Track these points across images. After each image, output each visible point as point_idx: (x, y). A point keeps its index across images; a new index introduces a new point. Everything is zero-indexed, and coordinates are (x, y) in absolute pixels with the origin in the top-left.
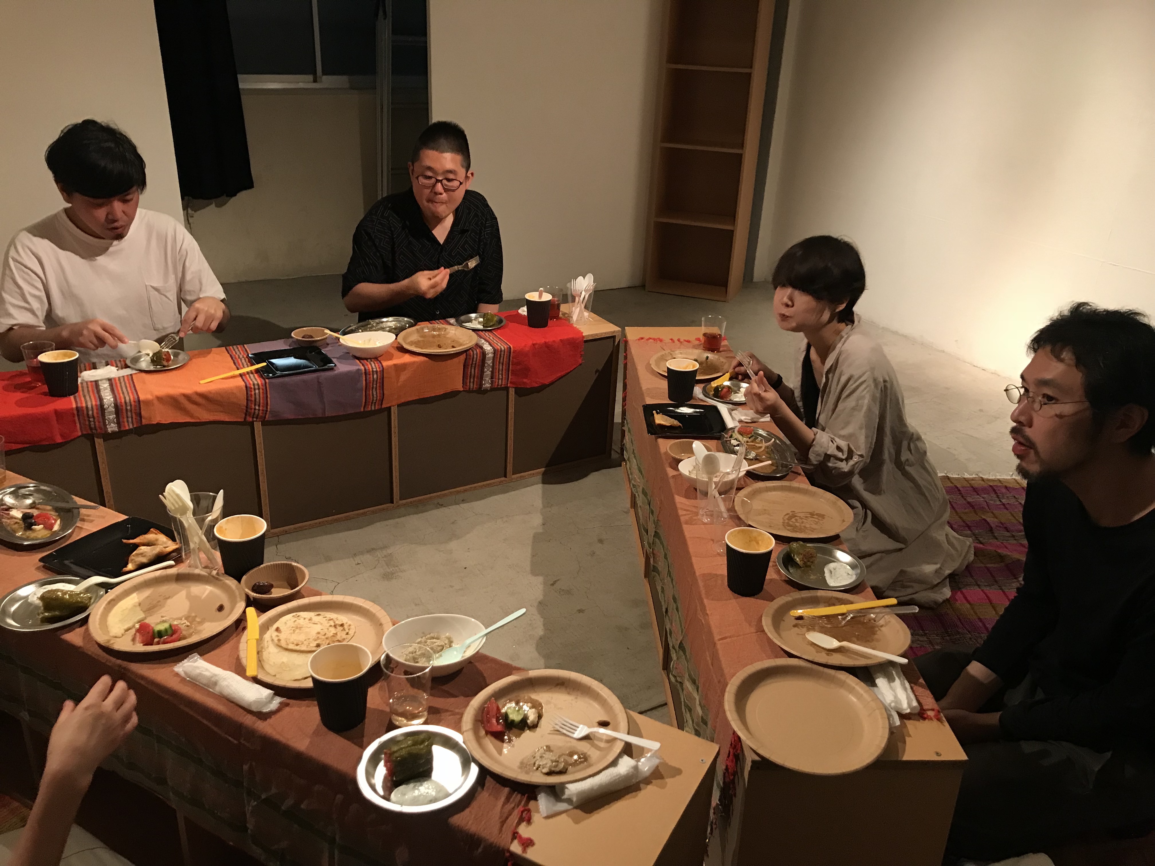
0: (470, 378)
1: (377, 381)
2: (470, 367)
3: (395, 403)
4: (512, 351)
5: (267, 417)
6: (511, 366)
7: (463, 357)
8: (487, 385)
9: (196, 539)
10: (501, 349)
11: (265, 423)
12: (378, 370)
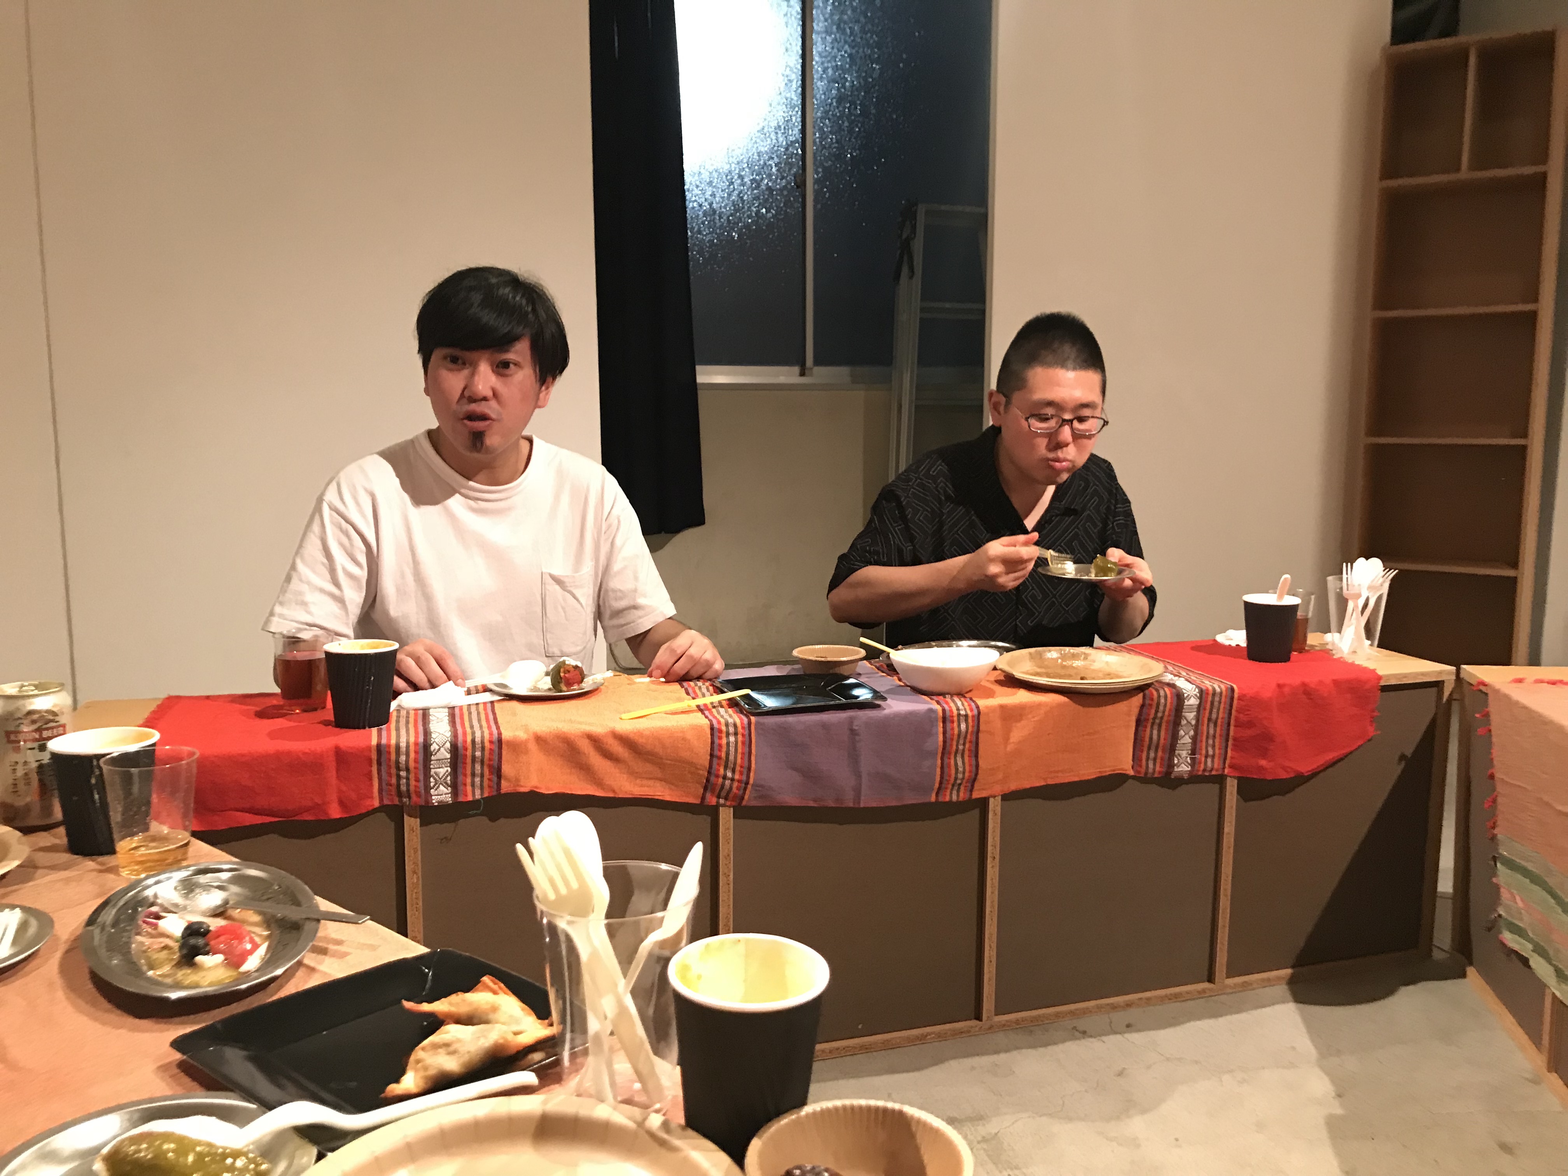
0: (1149, 748)
1: (965, 737)
2: (1149, 725)
3: (998, 789)
4: (1236, 696)
5: (746, 797)
6: (1232, 728)
7: (1137, 700)
8: (1183, 768)
9: (608, 1005)
10: (1214, 689)
11: (741, 812)
12: (969, 712)
